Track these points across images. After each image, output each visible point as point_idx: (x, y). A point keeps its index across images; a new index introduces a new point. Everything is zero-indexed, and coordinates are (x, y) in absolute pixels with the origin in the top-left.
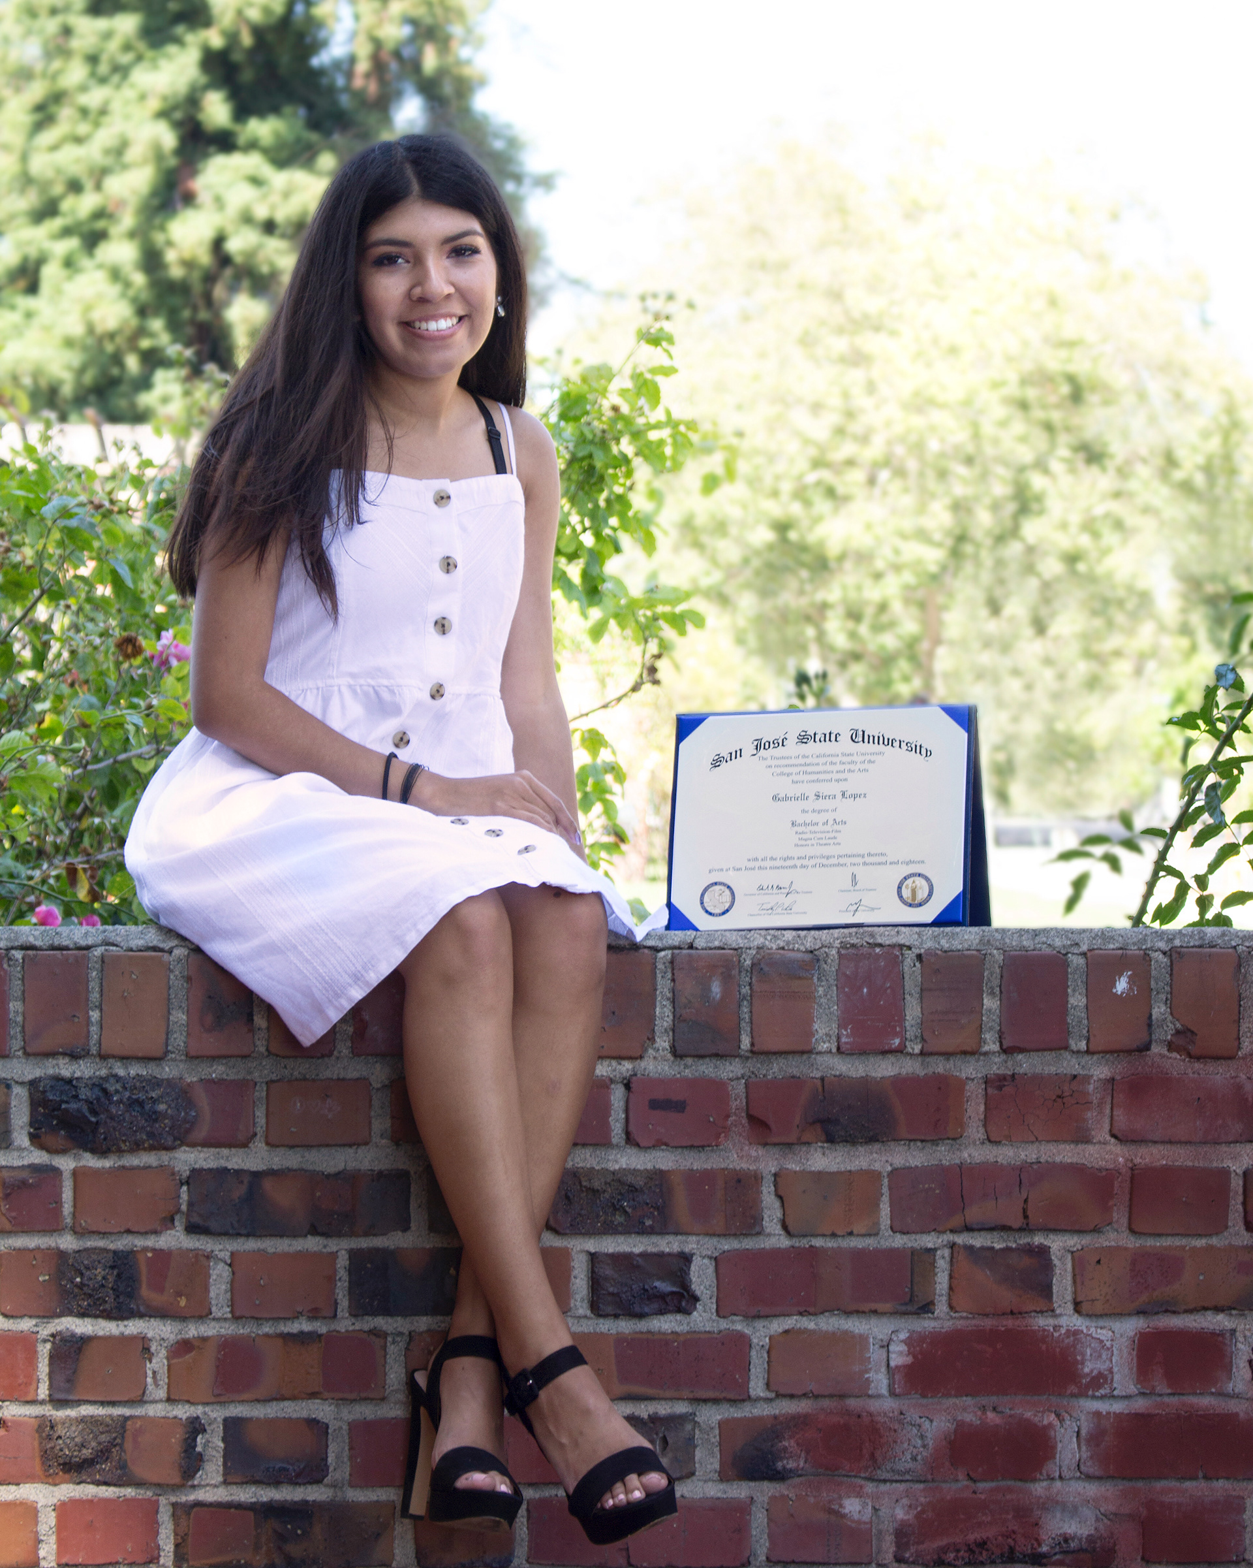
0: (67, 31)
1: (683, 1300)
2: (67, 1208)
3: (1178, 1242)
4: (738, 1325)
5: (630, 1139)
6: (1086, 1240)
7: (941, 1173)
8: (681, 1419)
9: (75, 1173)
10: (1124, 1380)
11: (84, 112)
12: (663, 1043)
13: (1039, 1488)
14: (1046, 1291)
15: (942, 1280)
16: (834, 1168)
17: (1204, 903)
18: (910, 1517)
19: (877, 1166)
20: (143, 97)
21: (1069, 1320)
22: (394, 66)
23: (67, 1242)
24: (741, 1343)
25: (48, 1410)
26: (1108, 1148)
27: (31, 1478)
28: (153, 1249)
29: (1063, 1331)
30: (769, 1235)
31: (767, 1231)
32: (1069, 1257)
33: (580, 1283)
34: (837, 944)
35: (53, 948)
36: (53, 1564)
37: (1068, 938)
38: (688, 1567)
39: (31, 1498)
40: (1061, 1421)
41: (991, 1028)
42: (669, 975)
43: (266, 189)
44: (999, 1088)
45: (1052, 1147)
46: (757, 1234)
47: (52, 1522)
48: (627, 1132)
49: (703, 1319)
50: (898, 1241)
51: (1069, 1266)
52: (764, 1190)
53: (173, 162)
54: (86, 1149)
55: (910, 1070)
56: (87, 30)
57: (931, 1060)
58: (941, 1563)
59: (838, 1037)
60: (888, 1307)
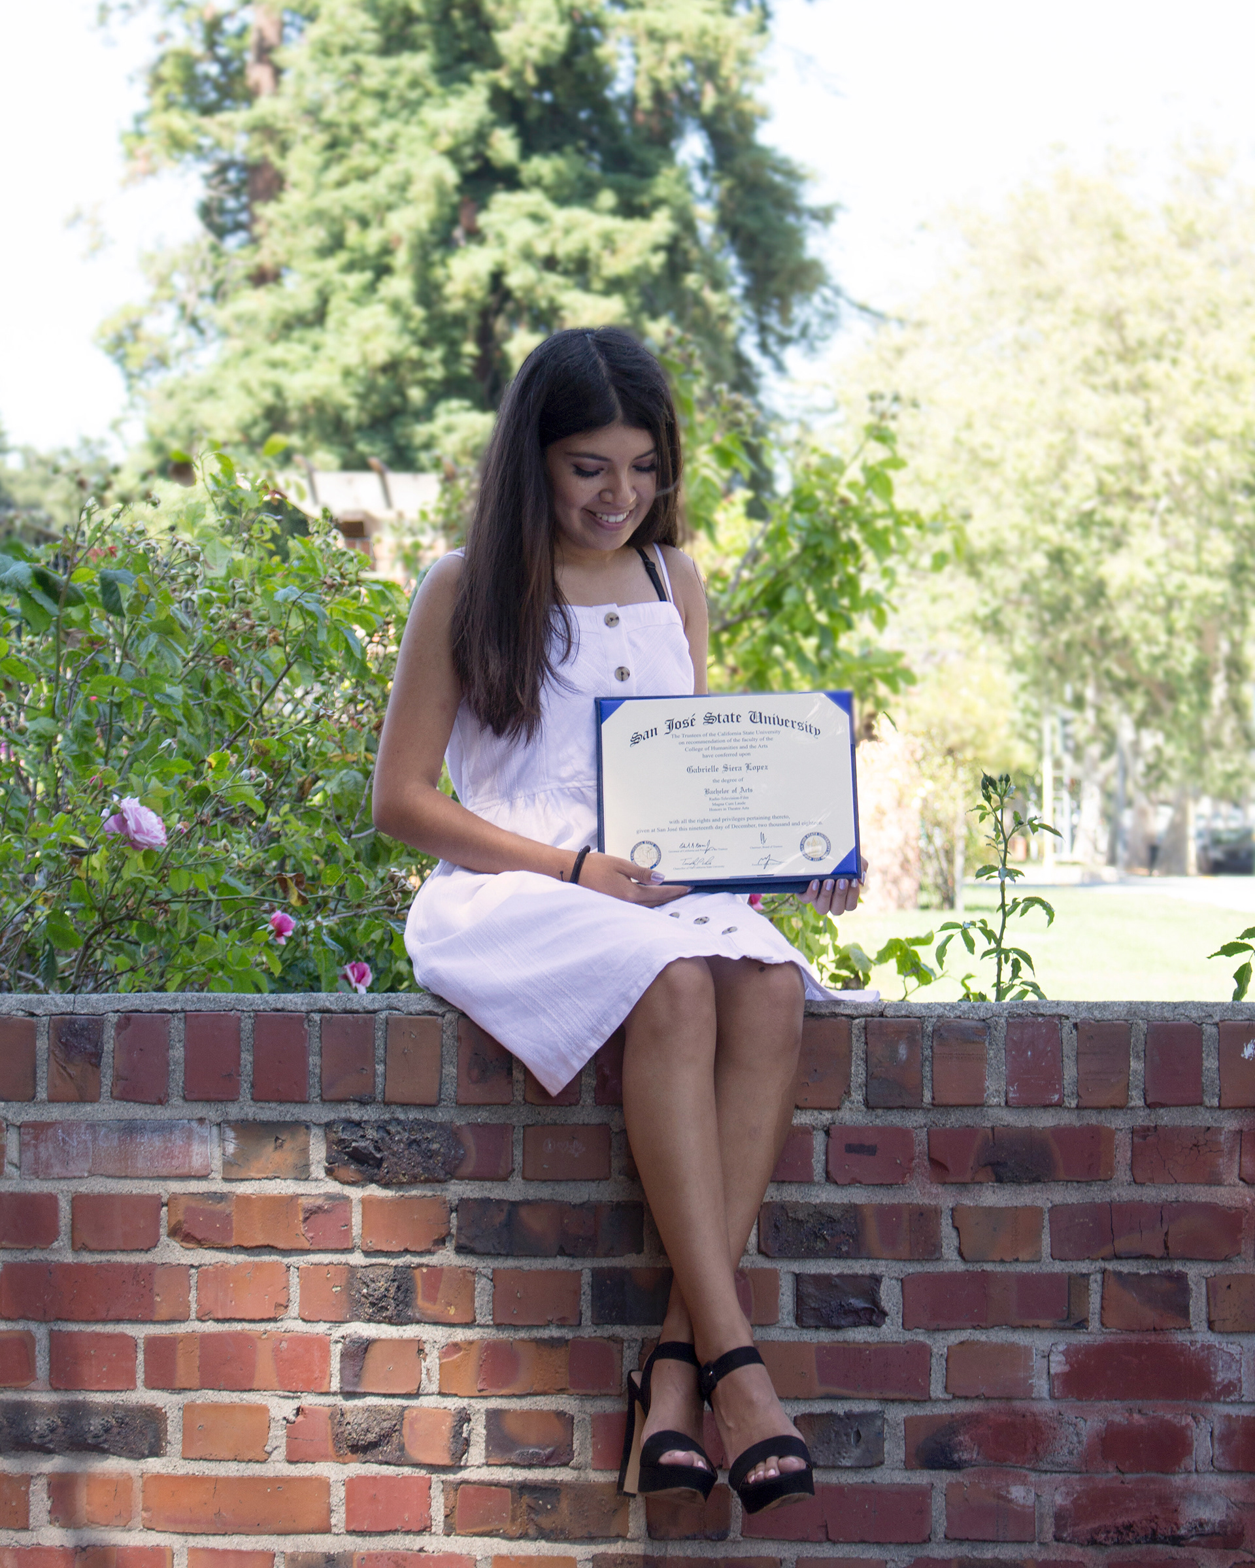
0: (358, 70)
1: (874, 1315)
2: (356, 1230)
4: (921, 1337)
5: (829, 1178)
6: (1219, 1267)
7: (1095, 1210)
8: (872, 1416)
9: (362, 1201)
10: (1251, 1389)
11: (374, 145)
12: (857, 1096)
13: (1178, 1480)
14: (1184, 1312)
15: (1095, 1301)
16: (1002, 1204)
18: (1067, 1502)
19: (1039, 1203)
20: (432, 135)
21: (1204, 1336)
22: (676, 103)
23: (356, 1259)
24: (922, 1353)
25: (339, 1401)
26: (1237, 1189)
27: (324, 1457)
28: (427, 1266)
29: (1199, 1345)
30: (947, 1260)
31: (946, 1257)
32: (1204, 1282)
33: (786, 1300)
34: (1005, 1014)
35: (346, 1012)
36: (343, 1530)
37: (1202, 1010)
38: (878, 1543)
39: (325, 1474)
40: (1197, 1422)
41: (1137, 1087)
42: (863, 1039)
43: (546, 226)
44: (1145, 1137)
45: (1189, 1189)
46: (938, 1259)
47: (342, 1494)
48: (827, 1173)
49: (891, 1331)
50: (1058, 1267)
51: (1204, 1290)
52: (943, 1222)
53: (455, 198)
54: (372, 1181)
55: (1068, 1122)
56: (377, 70)
57: (1086, 1113)
58: (1093, 1542)
59: (1007, 1093)
60: (1048, 1323)
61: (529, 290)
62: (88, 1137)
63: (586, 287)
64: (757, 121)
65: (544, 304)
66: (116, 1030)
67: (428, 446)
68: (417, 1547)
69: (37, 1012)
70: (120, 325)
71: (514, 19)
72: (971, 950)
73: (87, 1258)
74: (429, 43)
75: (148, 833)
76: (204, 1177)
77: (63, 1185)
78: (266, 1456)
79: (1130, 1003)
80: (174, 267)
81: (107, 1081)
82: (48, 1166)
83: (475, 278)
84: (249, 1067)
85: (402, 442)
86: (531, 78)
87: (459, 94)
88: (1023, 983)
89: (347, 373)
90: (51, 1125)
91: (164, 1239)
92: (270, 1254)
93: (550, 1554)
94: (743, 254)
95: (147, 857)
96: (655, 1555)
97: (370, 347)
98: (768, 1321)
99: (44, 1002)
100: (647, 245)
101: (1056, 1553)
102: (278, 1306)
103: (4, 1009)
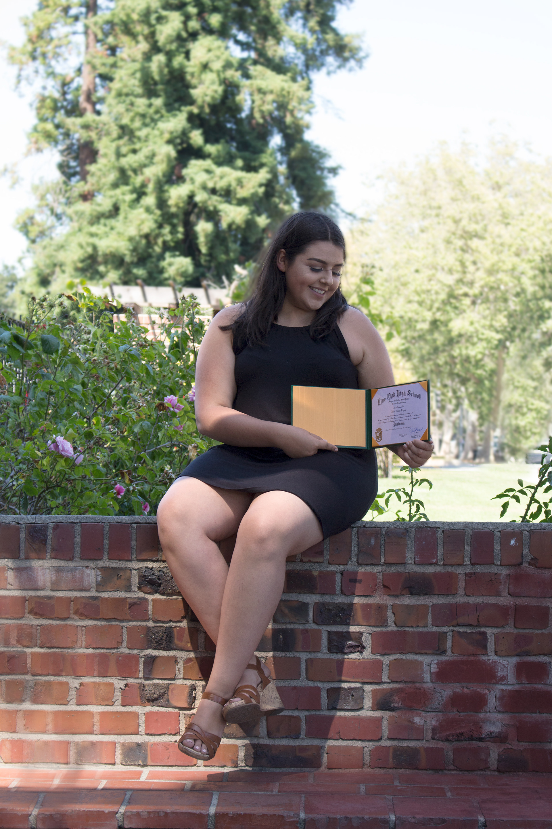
1: (360, 648)
2: (150, 612)
3: (531, 631)
4: (379, 657)
5: (342, 592)
6: (499, 630)
7: (450, 606)
8: (358, 689)
9: (153, 600)
10: (511, 679)
12: (354, 559)
13: (482, 715)
14: (485, 647)
15: (449, 643)
16: (413, 603)
17: (547, 513)
18: (437, 724)
19: (427, 603)
20: (162, 134)
21: (493, 658)
23: (150, 624)
24: (380, 663)
25: (143, 681)
26: (507, 598)
27: (136, 704)
28: (179, 627)
29: (491, 661)
30: (390, 626)
31: (389, 625)
32: (493, 635)
33: (325, 641)
34: (415, 527)
35: (146, 523)
36: (144, 733)
37: (494, 526)
38: (360, 740)
39: (137, 711)
40: (490, 692)
41: (467, 556)
42: (357, 536)
43: (212, 175)
44: (470, 577)
45: (488, 598)
46: (386, 626)
47: (144, 719)
48: (342, 590)
49: (367, 654)
50: (435, 629)
51: (493, 639)
52: (388, 610)
53: (174, 162)
54: (156, 593)
55: (439, 570)
56: (141, 103)
57: (447, 567)
58: (447, 740)
59: (415, 559)
60: (430, 652)
61: (205, 202)
63: (229, 202)
64: (305, 129)
65: (211, 208)
66: (53, 530)
68: (174, 740)
69: (21, 522)
70: (25, 218)
71: (199, 84)
72: (400, 500)
74: (162, 93)
75: (67, 451)
76: (88, 590)
78: (113, 703)
79: (465, 522)
80: (48, 191)
81: (49, 551)
83: (180, 197)
84: (107, 546)
86: (207, 110)
87: (175, 116)
88: (420, 514)
90: (26, 568)
91: (72, 615)
92: (115, 621)
93: (228, 743)
94: (299, 190)
95: (66, 461)
96: (270, 744)
97: (141, 226)
98: (317, 650)
99: (22, 519)
100: (257, 184)
101: (432, 744)
102: (118, 643)
103: (7, 521)
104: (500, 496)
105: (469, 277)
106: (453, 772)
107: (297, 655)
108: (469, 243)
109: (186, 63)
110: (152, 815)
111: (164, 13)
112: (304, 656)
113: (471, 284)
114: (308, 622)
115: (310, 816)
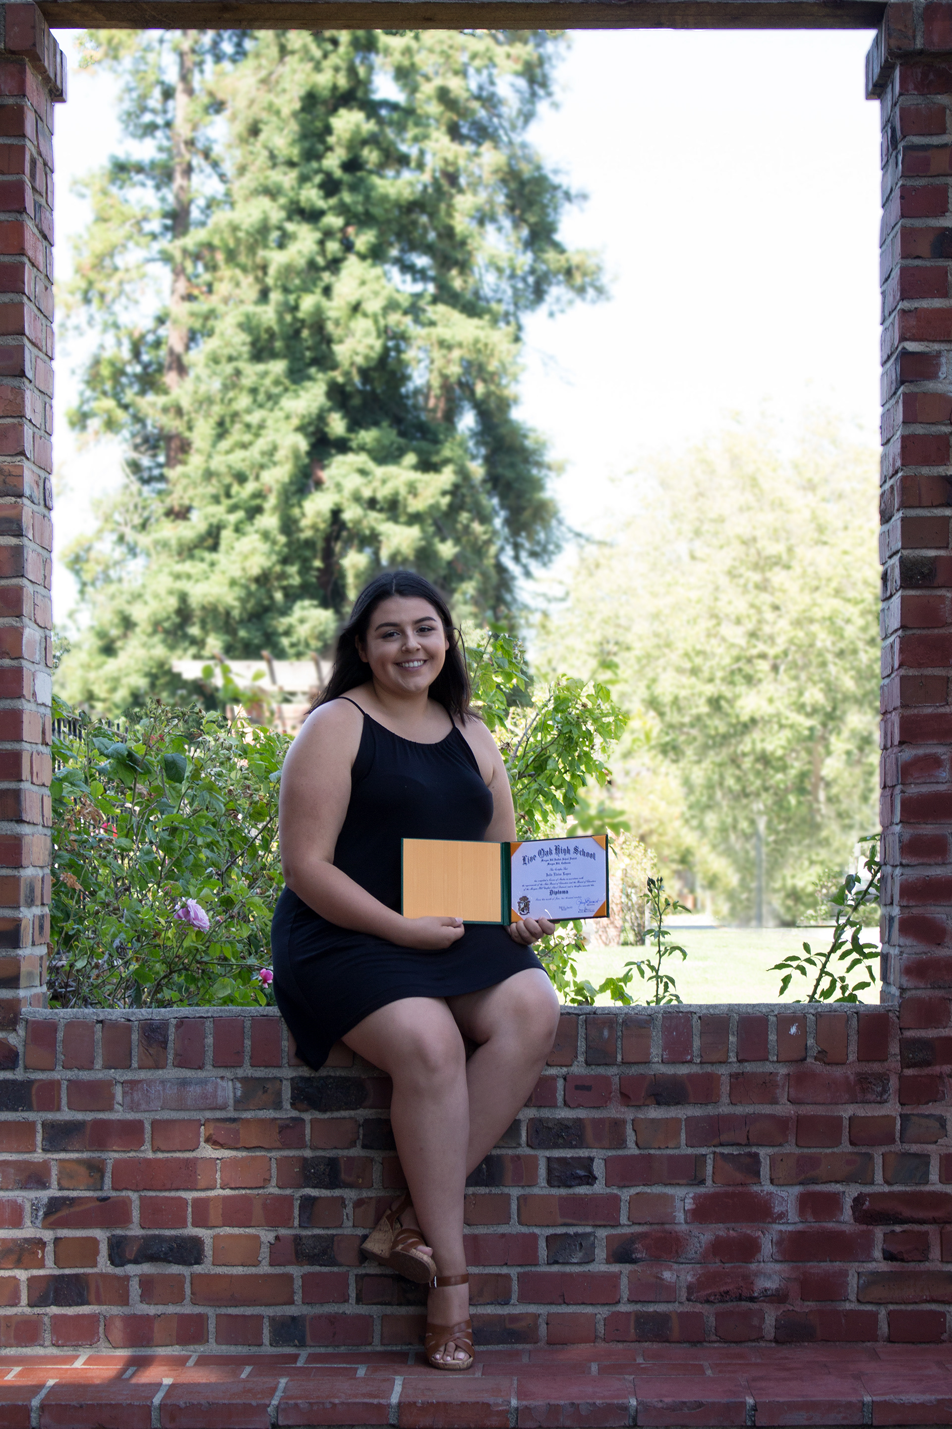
0: (238, 373)
1: (590, 1179)
2: (308, 1138)
3: (818, 1150)
4: (616, 1191)
5: (566, 1104)
6: (776, 1150)
7: (709, 1118)
8: (587, 1235)
9: (311, 1121)
10: (793, 1216)
11: (248, 426)
12: (581, 1058)
13: (753, 1266)
14: (758, 1174)
15: (709, 1169)
16: (660, 1117)
17: (844, 988)
18: (694, 1280)
19: (680, 1116)
20: (288, 417)
21: (768, 1187)
22: (458, 391)
23: (308, 1153)
24: (616, 1199)
25: (299, 1231)
26: (787, 1106)
27: (290, 1263)
28: (347, 1156)
29: (765, 1193)
30: (630, 1148)
31: (629, 1146)
32: (768, 1157)
33: (542, 1171)
34: (661, 1012)
36: (300, 1303)
37: (770, 1008)
38: (592, 1304)
39: (291, 1272)
40: (764, 1235)
41: (733, 1051)
42: (584, 1027)
43: (370, 478)
44: (737, 1079)
45: (761, 1106)
46: (625, 1148)
47: (300, 1283)
48: (565, 1101)
49: (599, 1188)
50: (690, 1151)
51: (768, 1162)
52: (628, 1127)
53: (306, 461)
54: (317, 1109)
55: (695, 1071)
56: (251, 372)
57: (705, 1066)
58: (708, 1301)
59: (662, 1056)
60: (684, 1181)
61: (358, 522)
62: (160, 1088)
63: (394, 519)
64: (512, 403)
65: (367, 532)
66: (175, 1028)
67: (287, 633)
68: (341, 1311)
69: (132, 1019)
71: (347, 336)
72: (643, 976)
73: (160, 1155)
75: (201, 920)
76: (224, 1109)
77: (146, 1115)
78: (258, 1263)
79: (730, 1005)
80: (115, 508)
81: (171, 1057)
82: (139, 1105)
83: (318, 514)
84: (249, 1048)
85: (270, 630)
86: (357, 377)
88: (670, 995)
89: (233, 583)
90: (140, 1081)
91: (202, 1144)
92: (260, 1151)
94: (503, 497)
95: (198, 934)
97: (247, 564)
98: (532, 1183)
99: (134, 1013)
100: (438, 491)
101: (688, 1308)
102: (265, 1180)
103: (114, 1018)
104: (779, 967)
105: (767, 629)
106: (716, 1345)
107: (506, 1190)
108: (769, 575)
109: (325, 303)
110: (315, 1408)
111: (290, 227)
112: (515, 1192)
113: (772, 639)
114: (519, 1145)
115: (525, 1403)
